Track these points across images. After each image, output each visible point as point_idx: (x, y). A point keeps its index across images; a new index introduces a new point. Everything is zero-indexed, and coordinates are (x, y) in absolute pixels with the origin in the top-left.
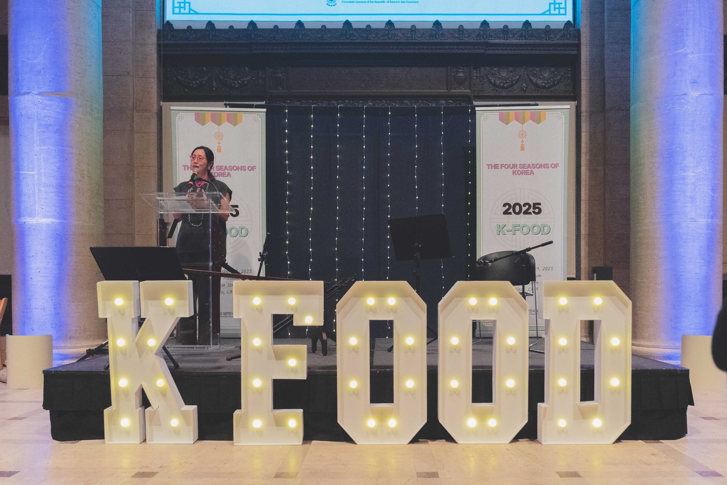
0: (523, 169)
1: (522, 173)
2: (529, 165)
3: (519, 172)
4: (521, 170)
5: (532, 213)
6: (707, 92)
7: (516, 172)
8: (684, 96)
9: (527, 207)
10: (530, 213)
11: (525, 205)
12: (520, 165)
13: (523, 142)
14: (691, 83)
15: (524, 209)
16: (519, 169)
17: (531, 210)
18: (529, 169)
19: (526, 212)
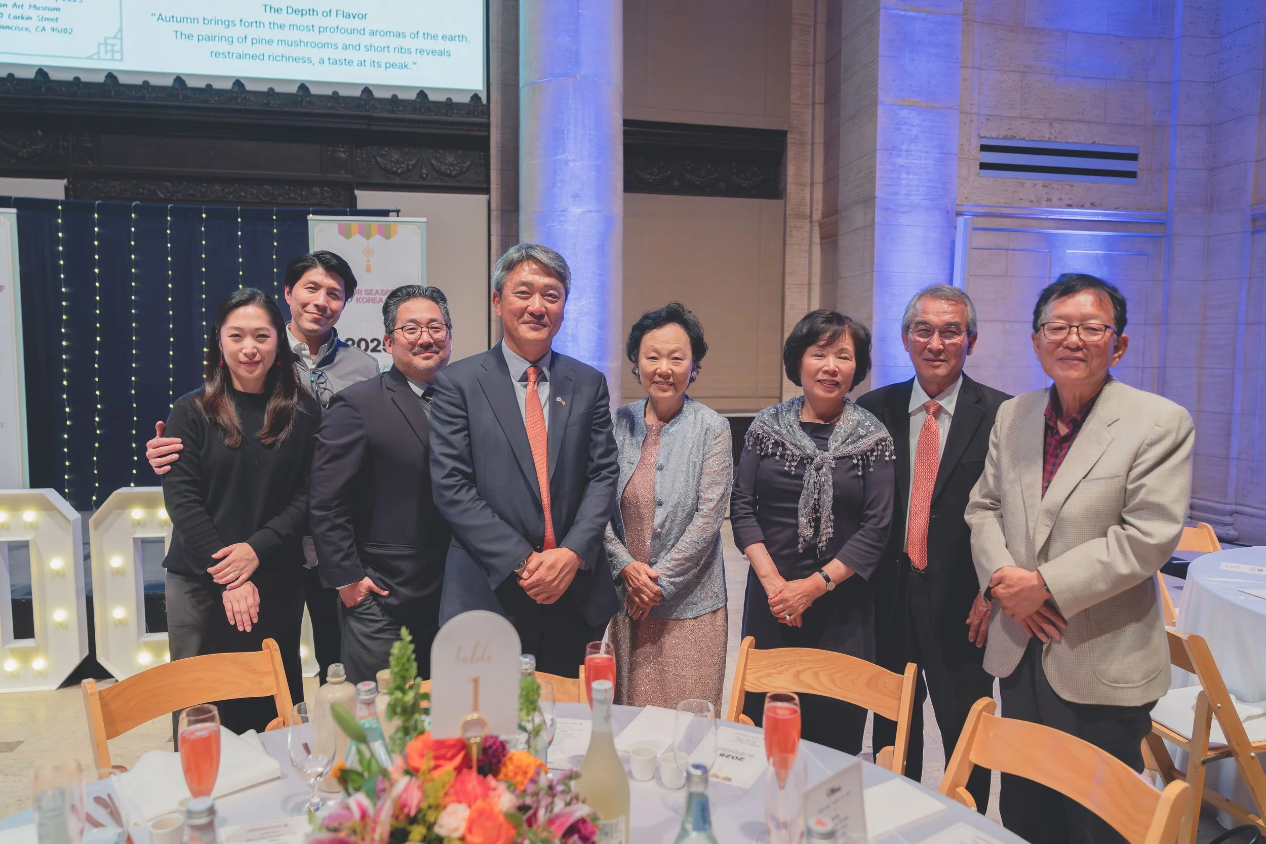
0: (369, 296)
1: (368, 301)
2: (377, 291)
3: (365, 300)
4: (367, 297)
5: (383, 351)
6: (592, 209)
7: (361, 300)
8: (564, 213)
9: (376, 343)
10: (380, 351)
11: (372, 341)
12: (365, 291)
13: (368, 261)
14: (573, 196)
15: (372, 346)
16: (364, 296)
17: (381, 348)
18: (377, 296)
19: (374, 350)
